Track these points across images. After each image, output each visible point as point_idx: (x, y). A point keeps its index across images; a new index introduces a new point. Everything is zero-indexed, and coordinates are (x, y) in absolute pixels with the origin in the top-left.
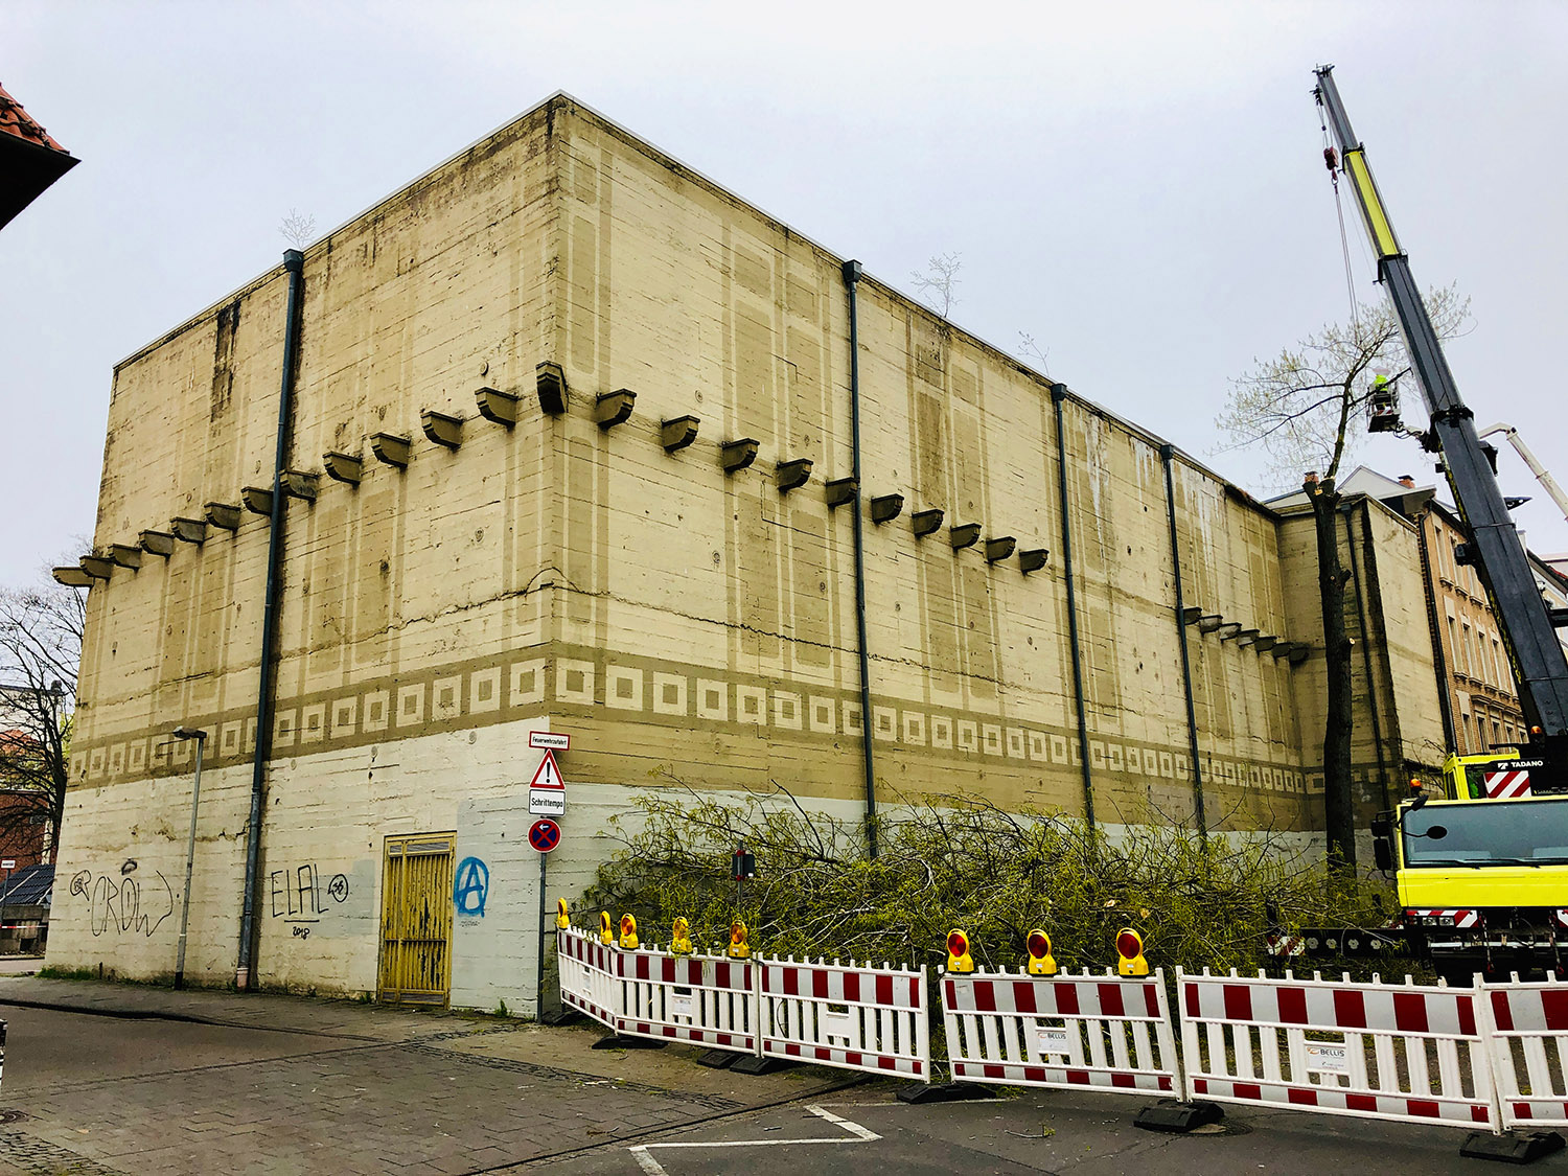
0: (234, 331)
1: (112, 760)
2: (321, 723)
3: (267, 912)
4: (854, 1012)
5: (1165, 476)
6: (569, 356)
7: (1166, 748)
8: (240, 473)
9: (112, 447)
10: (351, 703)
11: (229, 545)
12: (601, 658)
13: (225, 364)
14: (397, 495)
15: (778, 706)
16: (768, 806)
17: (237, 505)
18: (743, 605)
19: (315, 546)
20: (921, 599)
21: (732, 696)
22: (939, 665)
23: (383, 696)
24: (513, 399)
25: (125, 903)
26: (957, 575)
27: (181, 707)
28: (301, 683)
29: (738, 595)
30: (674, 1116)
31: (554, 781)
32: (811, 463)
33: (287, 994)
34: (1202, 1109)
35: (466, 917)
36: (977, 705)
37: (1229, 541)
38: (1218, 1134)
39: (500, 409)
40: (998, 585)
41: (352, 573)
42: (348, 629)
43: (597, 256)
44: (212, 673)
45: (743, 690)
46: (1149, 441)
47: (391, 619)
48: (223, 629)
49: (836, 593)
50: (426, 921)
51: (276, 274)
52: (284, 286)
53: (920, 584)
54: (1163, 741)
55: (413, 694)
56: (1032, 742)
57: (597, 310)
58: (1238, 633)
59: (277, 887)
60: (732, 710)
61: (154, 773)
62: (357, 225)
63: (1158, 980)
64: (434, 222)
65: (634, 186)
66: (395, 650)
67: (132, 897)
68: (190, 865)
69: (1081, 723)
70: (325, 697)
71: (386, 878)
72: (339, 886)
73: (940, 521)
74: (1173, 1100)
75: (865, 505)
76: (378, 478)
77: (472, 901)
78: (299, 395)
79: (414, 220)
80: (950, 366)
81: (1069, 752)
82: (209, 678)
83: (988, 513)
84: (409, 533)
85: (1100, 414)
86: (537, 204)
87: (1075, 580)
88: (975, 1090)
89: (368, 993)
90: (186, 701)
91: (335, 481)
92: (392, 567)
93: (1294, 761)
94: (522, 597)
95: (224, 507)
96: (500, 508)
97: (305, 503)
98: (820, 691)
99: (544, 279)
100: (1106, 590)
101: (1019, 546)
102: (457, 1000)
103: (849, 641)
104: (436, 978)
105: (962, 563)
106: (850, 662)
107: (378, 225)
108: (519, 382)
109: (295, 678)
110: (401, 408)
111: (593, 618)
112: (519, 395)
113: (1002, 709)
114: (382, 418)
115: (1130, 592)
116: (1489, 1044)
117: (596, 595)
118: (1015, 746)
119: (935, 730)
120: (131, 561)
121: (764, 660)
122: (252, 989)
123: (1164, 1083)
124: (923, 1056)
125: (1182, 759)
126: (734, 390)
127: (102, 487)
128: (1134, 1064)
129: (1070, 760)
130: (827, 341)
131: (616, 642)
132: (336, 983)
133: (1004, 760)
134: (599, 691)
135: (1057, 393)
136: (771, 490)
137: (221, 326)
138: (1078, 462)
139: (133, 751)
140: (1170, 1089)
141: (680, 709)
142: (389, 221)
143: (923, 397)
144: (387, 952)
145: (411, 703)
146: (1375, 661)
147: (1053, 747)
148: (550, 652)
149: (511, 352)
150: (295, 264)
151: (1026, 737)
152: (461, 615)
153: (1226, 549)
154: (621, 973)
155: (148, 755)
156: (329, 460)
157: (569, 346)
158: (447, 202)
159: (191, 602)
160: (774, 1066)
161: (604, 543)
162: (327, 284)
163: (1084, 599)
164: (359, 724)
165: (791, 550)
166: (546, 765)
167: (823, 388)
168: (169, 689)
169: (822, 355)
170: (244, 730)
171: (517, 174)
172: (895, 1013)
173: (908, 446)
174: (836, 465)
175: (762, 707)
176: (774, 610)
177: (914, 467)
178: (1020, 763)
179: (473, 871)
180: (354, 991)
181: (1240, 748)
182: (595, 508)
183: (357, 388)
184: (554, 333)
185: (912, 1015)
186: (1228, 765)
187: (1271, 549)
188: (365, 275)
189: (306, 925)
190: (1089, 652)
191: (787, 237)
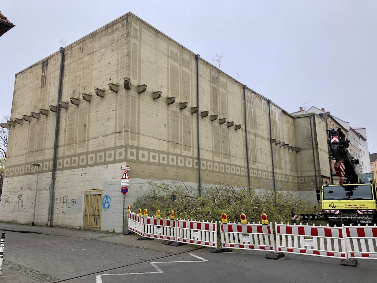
0: (47, 67)
1: (16, 171)
2: (69, 163)
3: (55, 208)
4: (199, 232)
5: (268, 107)
6: (131, 76)
7: (267, 171)
8: (48, 102)
9: (15, 94)
10: (76, 158)
11: (46, 119)
12: (138, 148)
13: (44, 75)
14: (88, 108)
15: (179, 160)
16: (176, 184)
17: (48, 110)
18: (171, 136)
19: (67, 120)
20: (212, 136)
21: (168, 158)
22: (216, 151)
23: (85, 157)
24: (117, 86)
25: (19, 205)
26: (221, 130)
27: (33, 158)
28: (64, 153)
29: (170, 134)
30: (159, 256)
31: (127, 177)
32: (188, 103)
33: (61, 227)
34: (280, 254)
35: (105, 209)
36: (225, 161)
37: (283, 123)
38: (284, 260)
39: (114, 88)
40: (230, 133)
41: (77, 127)
42: (76, 140)
43: (138, 52)
44: (41, 150)
45: (171, 157)
46: (265, 99)
47: (87, 138)
48: (44, 139)
49: (193, 134)
50: (95, 210)
51: (57, 53)
52: (59, 57)
53: (212, 132)
54: (266, 170)
55: (92, 156)
56: (237, 170)
57: (138, 65)
58: (284, 145)
59: (58, 202)
60: (168, 161)
61: (27, 174)
62: (78, 42)
63: (271, 225)
64: (98, 42)
65: (146, 36)
66: (88, 145)
67: (21, 204)
68: (36, 196)
69: (248, 165)
70: (70, 156)
71: (85, 200)
72: (73, 202)
73: (217, 117)
74: (274, 252)
75: (200, 113)
76: (84, 104)
77: (106, 205)
78: (63, 83)
79: (92, 41)
80: (220, 80)
81: (245, 172)
82: (40, 151)
83: (228, 116)
84: (91, 117)
85: (254, 93)
86: (123, 39)
87: (247, 132)
88: (228, 250)
89: (81, 227)
90: (35, 157)
91: (73, 104)
92: (87, 126)
93: (296, 175)
94: (119, 134)
95: (44, 110)
96: (114, 112)
97: (65, 109)
98: (189, 157)
99: (125, 57)
100: (254, 134)
101: (235, 124)
102: (103, 229)
103: (195, 145)
104: (97, 224)
105: (222, 127)
106: (195, 150)
107: (84, 42)
108: (119, 82)
109: (62, 152)
110: (89, 87)
111: (136, 139)
112: (119, 85)
113: (230, 162)
114: (84, 89)
115: (260, 135)
116: (345, 240)
117: (137, 134)
118: (233, 170)
119: (215, 166)
120: (21, 122)
121: (176, 150)
122: (51, 226)
123: (271, 248)
124: (216, 242)
125: (271, 174)
126: (170, 85)
127: (13, 104)
128: (265, 244)
129: (245, 174)
130: (191, 74)
131: (142, 145)
132: (73, 225)
133: (230, 174)
134: (138, 156)
135: (244, 87)
136: (178, 109)
137: (43, 65)
138: (249, 104)
139: (21, 169)
140: (273, 250)
141: (156, 161)
142: (86, 41)
143: (213, 88)
144: (85, 217)
145: (91, 158)
146: (315, 152)
147: (241, 171)
148: (126, 147)
149: (117, 74)
150: (63, 51)
151: (235, 168)
152: (104, 138)
153: (282, 125)
154: (144, 223)
155: (25, 170)
156: (71, 99)
157: (131, 73)
158: (101, 37)
159: (36, 133)
160: (181, 244)
161: (139, 121)
162: (70, 56)
163: (249, 136)
164: (79, 163)
165: (182, 124)
166: (125, 174)
167: (190, 85)
168: (30, 154)
169: (190, 77)
170: (49, 164)
171: (119, 31)
172: (209, 232)
173: (210, 99)
174: (193, 103)
175: (175, 161)
176: (179, 138)
177: (211, 104)
178: (233, 174)
179: (107, 198)
180: (77, 227)
181: (284, 171)
182: (137, 113)
183: (78, 82)
184: (128, 71)
185: (213, 233)
186: (281, 176)
187: (292, 125)
188: (80, 55)
189: (65, 211)
190: (250, 149)
191: (183, 48)
